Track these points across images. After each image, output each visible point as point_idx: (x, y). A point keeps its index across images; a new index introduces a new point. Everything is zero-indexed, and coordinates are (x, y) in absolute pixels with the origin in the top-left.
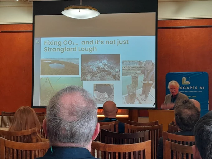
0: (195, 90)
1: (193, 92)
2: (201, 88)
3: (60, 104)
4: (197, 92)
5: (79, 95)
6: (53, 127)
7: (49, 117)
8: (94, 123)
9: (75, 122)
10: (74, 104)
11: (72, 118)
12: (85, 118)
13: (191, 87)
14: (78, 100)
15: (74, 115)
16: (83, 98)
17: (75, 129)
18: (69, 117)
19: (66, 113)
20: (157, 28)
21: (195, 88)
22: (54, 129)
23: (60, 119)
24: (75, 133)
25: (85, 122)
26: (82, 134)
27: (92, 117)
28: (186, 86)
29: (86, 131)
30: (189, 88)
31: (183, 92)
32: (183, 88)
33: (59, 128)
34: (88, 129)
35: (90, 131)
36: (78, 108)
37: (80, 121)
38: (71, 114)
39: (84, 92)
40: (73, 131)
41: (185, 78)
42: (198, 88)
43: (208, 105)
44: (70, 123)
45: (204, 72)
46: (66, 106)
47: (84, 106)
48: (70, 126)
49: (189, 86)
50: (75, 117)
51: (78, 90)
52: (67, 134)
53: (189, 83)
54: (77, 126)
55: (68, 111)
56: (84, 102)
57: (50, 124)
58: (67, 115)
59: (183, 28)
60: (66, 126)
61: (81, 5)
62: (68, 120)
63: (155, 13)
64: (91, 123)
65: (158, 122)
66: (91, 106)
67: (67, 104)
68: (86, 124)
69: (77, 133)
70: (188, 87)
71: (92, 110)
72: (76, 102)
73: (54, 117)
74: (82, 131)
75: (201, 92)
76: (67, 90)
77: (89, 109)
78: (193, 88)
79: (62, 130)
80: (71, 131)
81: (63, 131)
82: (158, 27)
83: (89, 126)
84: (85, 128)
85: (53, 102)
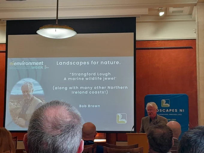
0: (175, 113)
1: (173, 114)
2: (181, 110)
3: (43, 117)
4: (176, 114)
5: (64, 109)
6: (34, 141)
7: (31, 130)
8: (79, 139)
9: (58, 136)
10: (58, 117)
11: (55, 132)
12: (68, 132)
13: (170, 110)
14: (62, 113)
15: (58, 129)
16: (67, 112)
17: (58, 143)
18: (52, 130)
19: (49, 126)
20: (135, 49)
21: (175, 111)
22: (35, 143)
23: (42, 133)
24: (58, 148)
25: (69, 137)
26: (65, 150)
27: (76, 132)
28: (166, 108)
29: (69, 147)
30: (169, 110)
31: (163, 114)
32: (162, 110)
33: (41, 141)
34: (71, 145)
35: (74, 147)
36: (62, 122)
37: (63, 135)
38: (55, 128)
39: (69, 106)
40: (56, 145)
41: (164, 101)
42: (178, 110)
43: (189, 128)
44: (53, 136)
45: (184, 94)
46: (49, 119)
47: (68, 120)
48: (52, 140)
49: (169, 108)
50: (59, 131)
51: (63, 104)
52: (49, 149)
53: (168, 105)
54: (60, 140)
55: (51, 124)
56: (68, 116)
57: (32, 138)
58: (50, 128)
59: (162, 49)
60: (48, 139)
61: (57, 25)
62: (51, 134)
63: (133, 33)
64: (75, 138)
65: (138, 145)
66: (76, 120)
67: (50, 117)
68: (69, 139)
69: (60, 148)
70: (167, 110)
71: (77, 125)
72: (60, 115)
73: (36, 130)
74: (65, 146)
75: (181, 114)
76: (51, 103)
77: (74, 124)
78: (173, 110)
79: (43, 144)
80: (54, 145)
81: (44, 146)
82: (137, 47)
83: (72, 142)
84: (68, 143)
85: (36, 114)
